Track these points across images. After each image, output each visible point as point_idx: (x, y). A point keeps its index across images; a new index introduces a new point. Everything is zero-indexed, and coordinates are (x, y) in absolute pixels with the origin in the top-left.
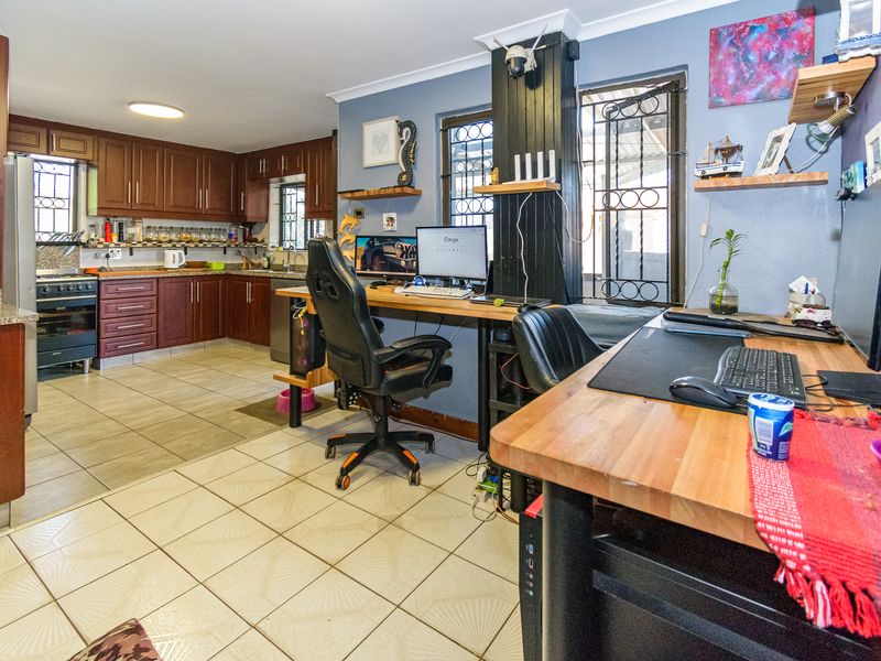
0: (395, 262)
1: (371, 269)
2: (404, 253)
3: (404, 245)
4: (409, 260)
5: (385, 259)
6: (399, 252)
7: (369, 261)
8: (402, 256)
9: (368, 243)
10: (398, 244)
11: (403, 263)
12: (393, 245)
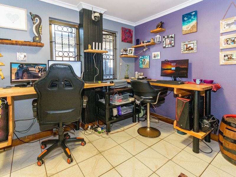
0: (36, 75)
1: (22, 79)
2: (40, 71)
3: (40, 67)
4: (43, 73)
5: (30, 73)
6: (37, 70)
7: (20, 75)
8: (39, 72)
9: (19, 66)
10: (37, 67)
11: (40, 75)
12: (34, 67)
